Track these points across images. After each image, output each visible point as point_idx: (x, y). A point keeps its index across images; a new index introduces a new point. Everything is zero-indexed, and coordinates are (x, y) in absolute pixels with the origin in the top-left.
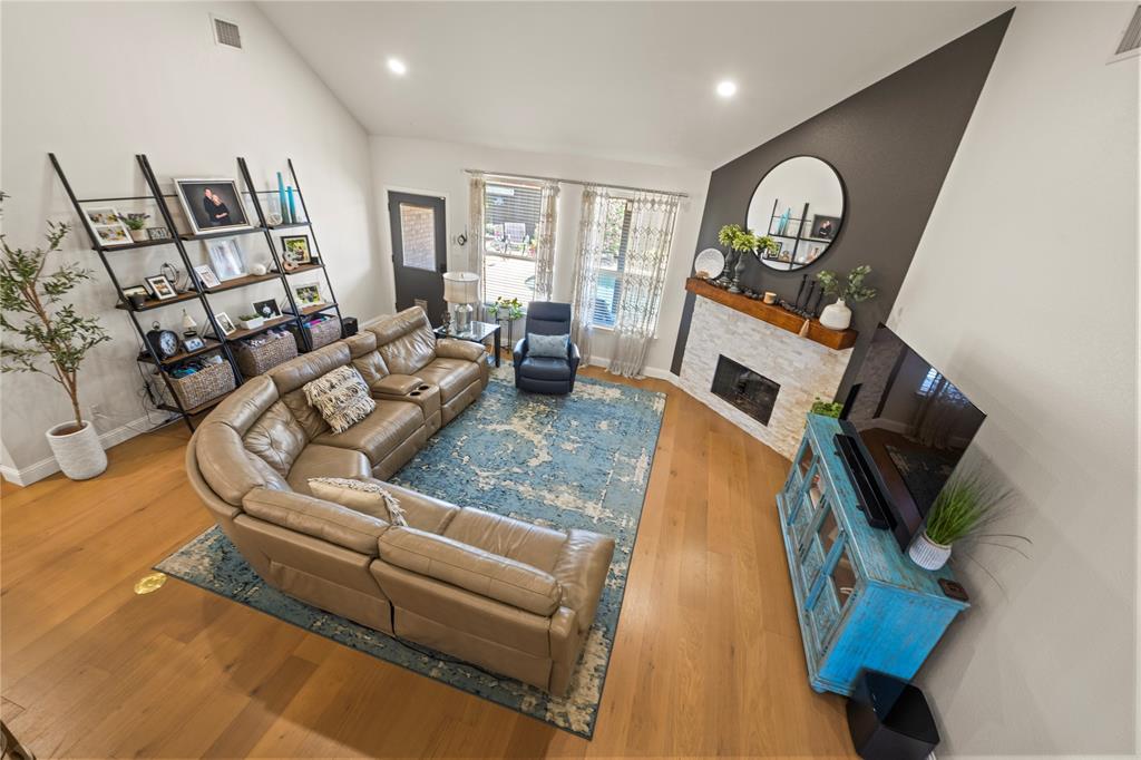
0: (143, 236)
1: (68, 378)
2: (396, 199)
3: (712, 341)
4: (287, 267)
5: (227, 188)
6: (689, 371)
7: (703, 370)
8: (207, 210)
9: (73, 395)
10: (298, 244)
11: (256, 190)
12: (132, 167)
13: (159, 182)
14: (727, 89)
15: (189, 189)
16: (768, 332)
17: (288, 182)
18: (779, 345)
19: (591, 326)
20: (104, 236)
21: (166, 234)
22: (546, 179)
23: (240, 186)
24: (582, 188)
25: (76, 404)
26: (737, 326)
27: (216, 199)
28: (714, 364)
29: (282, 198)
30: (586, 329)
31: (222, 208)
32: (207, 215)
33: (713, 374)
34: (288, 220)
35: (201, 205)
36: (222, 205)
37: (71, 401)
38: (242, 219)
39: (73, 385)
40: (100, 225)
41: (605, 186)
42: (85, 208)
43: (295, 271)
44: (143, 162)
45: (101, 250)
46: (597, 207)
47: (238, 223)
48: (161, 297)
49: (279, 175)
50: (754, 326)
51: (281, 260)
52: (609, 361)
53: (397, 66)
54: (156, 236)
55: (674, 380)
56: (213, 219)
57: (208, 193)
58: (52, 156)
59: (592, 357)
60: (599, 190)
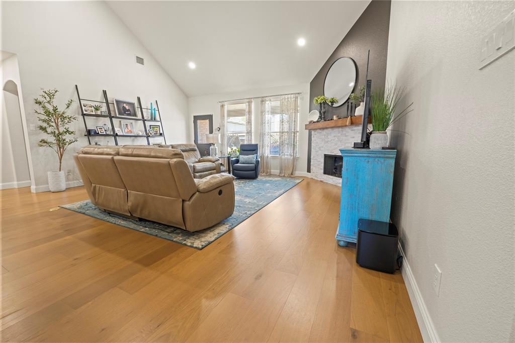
0: (99, 113)
1: (60, 151)
2: (196, 118)
3: (320, 150)
4: (150, 134)
5: (132, 105)
6: (314, 168)
7: (319, 165)
8: (123, 110)
9: (61, 160)
10: (156, 128)
11: (142, 107)
12: (101, 93)
13: (109, 99)
14: (301, 42)
15: (118, 102)
16: (340, 135)
17: (154, 106)
18: (345, 138)
19: (270, 156)
20: (86, 111)
21: (107, 113)
22: (247, 99)
23: (136, 105)
24: (260, 99)
25: (61, 163)
26: (328, 138)
27: (127, 107)
28: (323, 160)
29: (152, 111)
30: (268, 157)
31: (129, 110)
32: (123, 111)
33: (323, 165)
34: (153, 119)
35: (121, 108)
36: (129, 109)
37: (59, 161)
38: (135, 115)
39: (62, 155)
40: (85, 108)
41: (269, 96)
42: (82, 102)
43: (153, 137)
44: (105, 92)
45: (83, 115)
46: (267, 106)
47: (133, 116)
48: (100, 133)
49: (151, 104)
50: (334, 135)
51: (148, 132)
52: (279, 171)
53: (192, 65)
54: (103, 114)
55: (309, 175)
56: (125, 113)
57: (125, 105)
58: (76, 86)
59: (272, 171)
60: (267, 99)
